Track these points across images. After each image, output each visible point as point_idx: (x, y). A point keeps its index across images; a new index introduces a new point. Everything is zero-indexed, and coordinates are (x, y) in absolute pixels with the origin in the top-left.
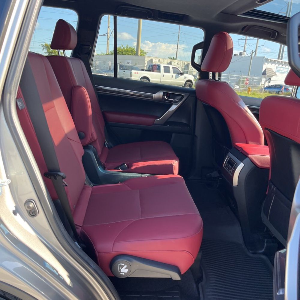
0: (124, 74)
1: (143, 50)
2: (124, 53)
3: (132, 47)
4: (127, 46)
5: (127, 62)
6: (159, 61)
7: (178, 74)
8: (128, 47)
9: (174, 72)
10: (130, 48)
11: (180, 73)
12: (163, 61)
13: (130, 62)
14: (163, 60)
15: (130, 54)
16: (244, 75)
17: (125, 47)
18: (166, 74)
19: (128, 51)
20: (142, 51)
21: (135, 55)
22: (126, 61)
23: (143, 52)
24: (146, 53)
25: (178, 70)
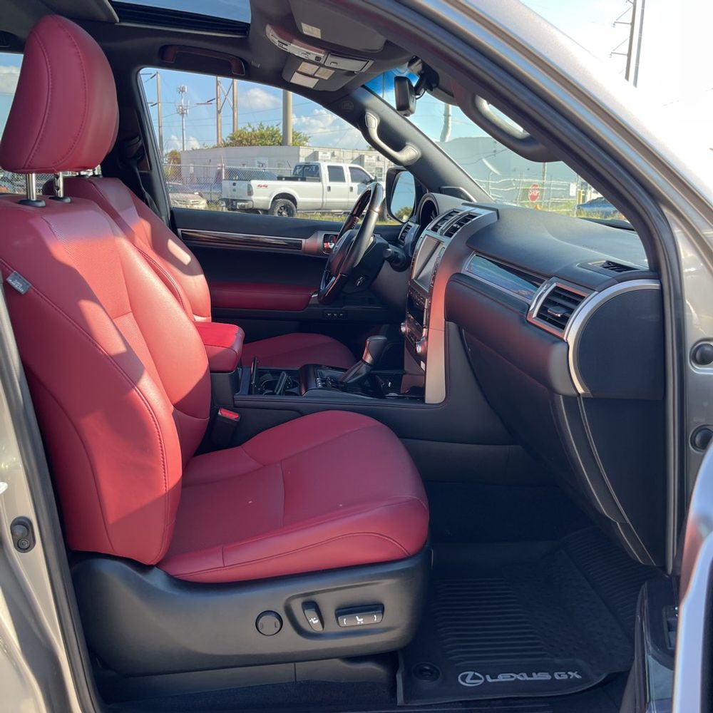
0: (234, 190)
1: (299, 133)
2: (254, 142)
3: (273, 127)
4: (261, 125)
5: (259, 163)
6: (333, 155)
7: (363, 182)
8: (263, 128)
9: (353, 180)
10: (268, 128)
11: (369, 180)
12: (342, 155)
13: (265, 161)
14: (342, 153)
15: (269, 142)
16: (526, 178)
17: (256, 128)
18: (334, 185)
19: (262, 136)
20: (296, 135)
21: (281, 144)
22: (256, 161)
23: (300, 137)
24: (306, 139)
25: (363, 173)
